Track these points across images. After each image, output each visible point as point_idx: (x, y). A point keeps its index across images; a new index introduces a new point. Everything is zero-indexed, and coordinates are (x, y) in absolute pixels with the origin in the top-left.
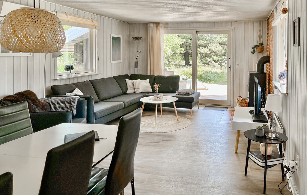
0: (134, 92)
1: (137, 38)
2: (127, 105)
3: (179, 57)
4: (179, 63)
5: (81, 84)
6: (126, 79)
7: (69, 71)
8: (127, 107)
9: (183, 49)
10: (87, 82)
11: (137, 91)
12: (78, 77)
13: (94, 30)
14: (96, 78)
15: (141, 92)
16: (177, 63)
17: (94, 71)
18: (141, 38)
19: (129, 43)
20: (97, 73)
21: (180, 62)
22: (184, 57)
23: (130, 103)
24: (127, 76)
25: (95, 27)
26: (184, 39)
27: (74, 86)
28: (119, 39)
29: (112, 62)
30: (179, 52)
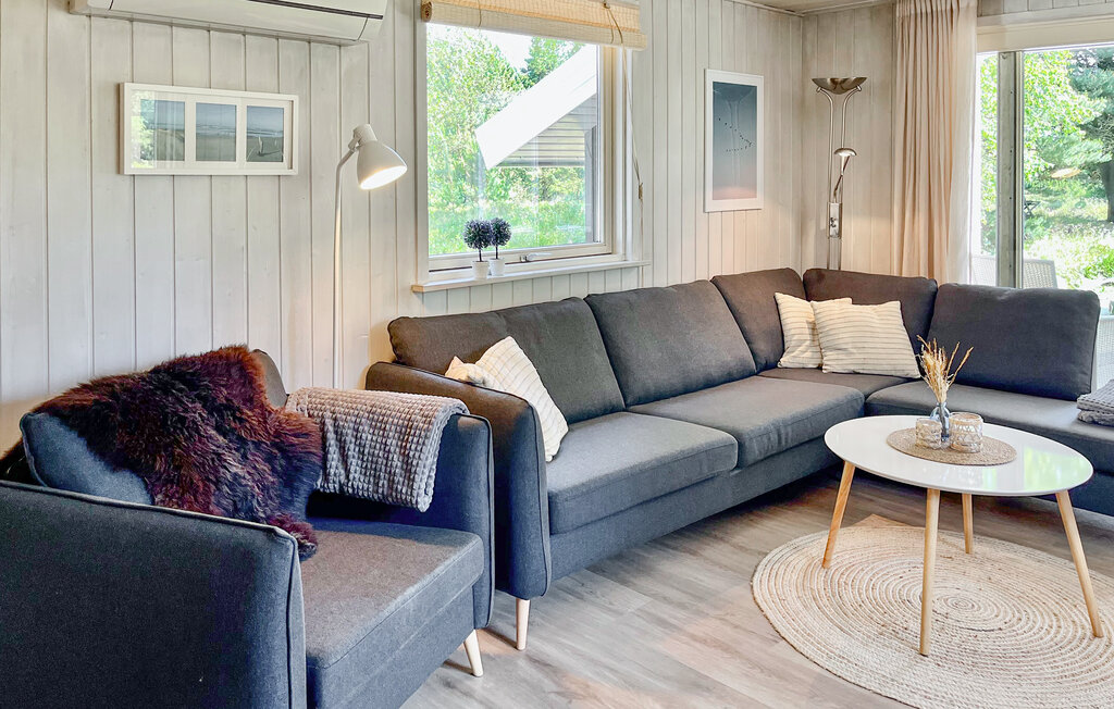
0: (820, 368)
1: (839, 86)
2: (755, 451)
3: (1077, 185)
4: (1078, 212)
5: (538, 313)
6: (779, 296)
7: (491, 249)
8: (756, 463)
9: (1097, 144)
10: (568, 305)
11: (833, 362)
12: (533, 279)
13: (620, 50)
14: (630, 283)
15: (853, 368)
16: (1065, 209)
17: (620, 249)
18: (860, 80)
19: (801, 108)
20: (632, 260)
21: (1082, 204)
22: (1100, 185)
23: (774, 437)
24: (787, 280)
25: (616, 32)
26: (1104, 100)
27: (500, 323)
28: (748, 92)
29: (711, 205)
30: (1081, 160)
